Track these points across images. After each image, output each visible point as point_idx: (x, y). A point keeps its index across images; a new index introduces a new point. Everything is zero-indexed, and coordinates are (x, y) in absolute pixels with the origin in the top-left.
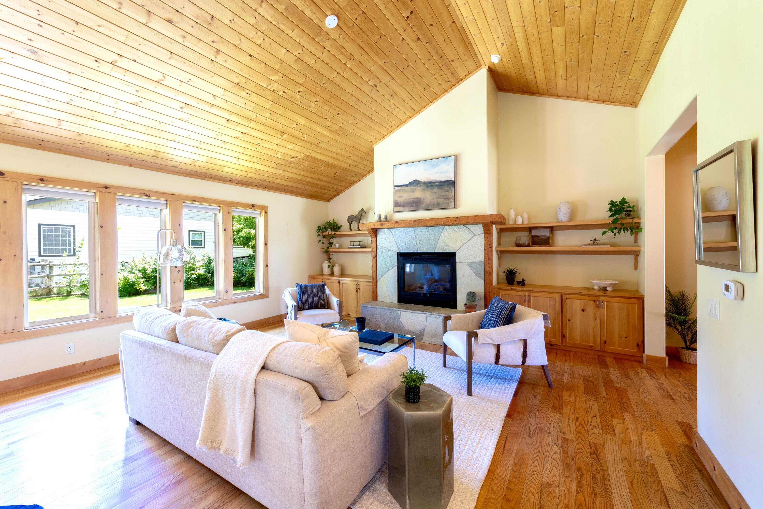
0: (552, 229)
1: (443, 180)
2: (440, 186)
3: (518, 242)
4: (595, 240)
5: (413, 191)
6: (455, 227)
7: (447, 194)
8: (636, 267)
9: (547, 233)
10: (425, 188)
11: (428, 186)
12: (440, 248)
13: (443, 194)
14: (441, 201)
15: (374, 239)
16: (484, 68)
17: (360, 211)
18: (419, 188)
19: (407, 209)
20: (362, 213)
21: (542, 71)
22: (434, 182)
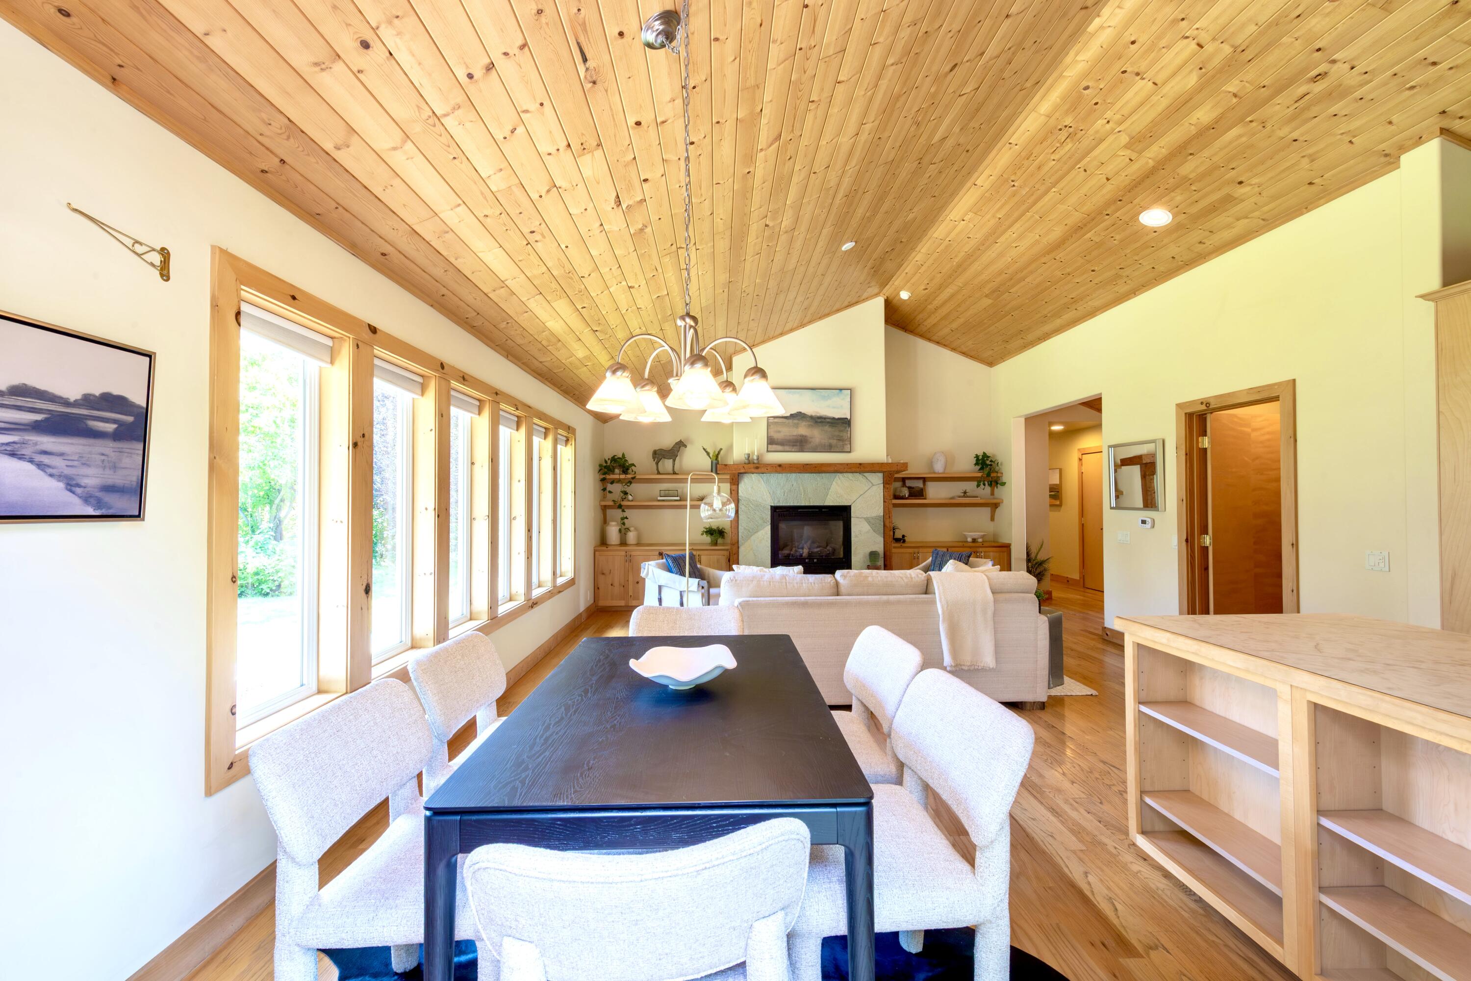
0: (924, 480)
1: (837, 417)
2: (832, 423)
3: (897, 494)
4: (965, 492)
5: (797, 426)
6: (850, 475)
7: (841, 434)
8: (992, 519)
9: (920, 484)
10: (811, 423)
11: (816, 422)
12: (831, 500)
13: (837, 433)
14: (834, 442)
15: (734, 487)
16: (882, 297)
17: (677, 444)
18: (804, 423)
19: (787, 448)
20: (680, 445)
21: (938, 318)
22: (825, 418)
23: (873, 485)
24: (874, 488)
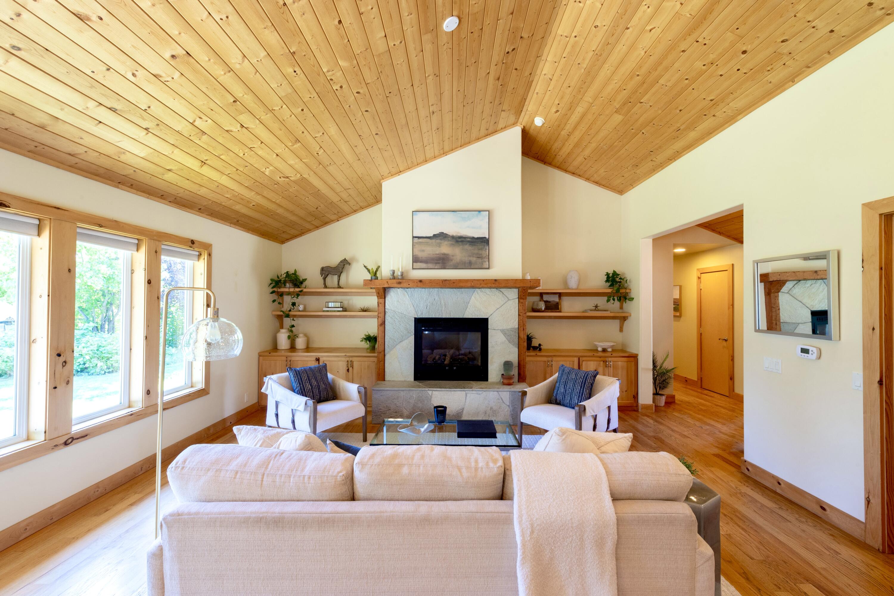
0: (560, 295)
1: (476, 236)
2: (472, 242)
3: (535, 307)
4: (596, 306)
5: (439, 245)
6: (488, 290)
7: (480, 252)
8: (621, 330)
9: (555, 299)
10: (454, 243)
11: (457, 242)
12: (470, 313)
13: (476, 251)
14: (474, 259)
15: (382, 301)
16: (520, 126)
17: (341, 262)
18: (446, 243)
19: (430, 266)
20: (345, 264)
21: (571, 147)
22: (465, 238)
23: (509, 300)
24: (510, 302)
